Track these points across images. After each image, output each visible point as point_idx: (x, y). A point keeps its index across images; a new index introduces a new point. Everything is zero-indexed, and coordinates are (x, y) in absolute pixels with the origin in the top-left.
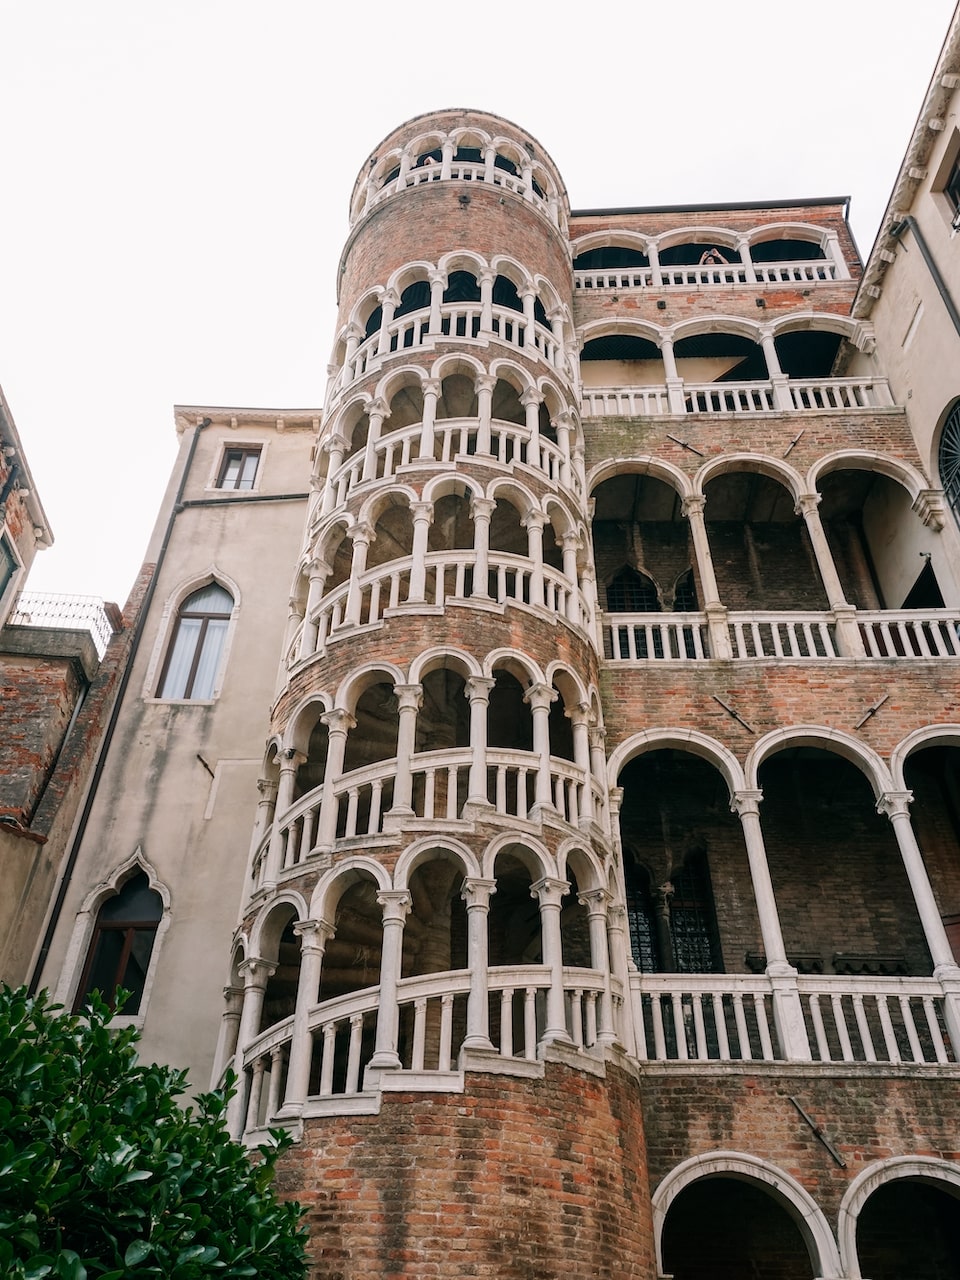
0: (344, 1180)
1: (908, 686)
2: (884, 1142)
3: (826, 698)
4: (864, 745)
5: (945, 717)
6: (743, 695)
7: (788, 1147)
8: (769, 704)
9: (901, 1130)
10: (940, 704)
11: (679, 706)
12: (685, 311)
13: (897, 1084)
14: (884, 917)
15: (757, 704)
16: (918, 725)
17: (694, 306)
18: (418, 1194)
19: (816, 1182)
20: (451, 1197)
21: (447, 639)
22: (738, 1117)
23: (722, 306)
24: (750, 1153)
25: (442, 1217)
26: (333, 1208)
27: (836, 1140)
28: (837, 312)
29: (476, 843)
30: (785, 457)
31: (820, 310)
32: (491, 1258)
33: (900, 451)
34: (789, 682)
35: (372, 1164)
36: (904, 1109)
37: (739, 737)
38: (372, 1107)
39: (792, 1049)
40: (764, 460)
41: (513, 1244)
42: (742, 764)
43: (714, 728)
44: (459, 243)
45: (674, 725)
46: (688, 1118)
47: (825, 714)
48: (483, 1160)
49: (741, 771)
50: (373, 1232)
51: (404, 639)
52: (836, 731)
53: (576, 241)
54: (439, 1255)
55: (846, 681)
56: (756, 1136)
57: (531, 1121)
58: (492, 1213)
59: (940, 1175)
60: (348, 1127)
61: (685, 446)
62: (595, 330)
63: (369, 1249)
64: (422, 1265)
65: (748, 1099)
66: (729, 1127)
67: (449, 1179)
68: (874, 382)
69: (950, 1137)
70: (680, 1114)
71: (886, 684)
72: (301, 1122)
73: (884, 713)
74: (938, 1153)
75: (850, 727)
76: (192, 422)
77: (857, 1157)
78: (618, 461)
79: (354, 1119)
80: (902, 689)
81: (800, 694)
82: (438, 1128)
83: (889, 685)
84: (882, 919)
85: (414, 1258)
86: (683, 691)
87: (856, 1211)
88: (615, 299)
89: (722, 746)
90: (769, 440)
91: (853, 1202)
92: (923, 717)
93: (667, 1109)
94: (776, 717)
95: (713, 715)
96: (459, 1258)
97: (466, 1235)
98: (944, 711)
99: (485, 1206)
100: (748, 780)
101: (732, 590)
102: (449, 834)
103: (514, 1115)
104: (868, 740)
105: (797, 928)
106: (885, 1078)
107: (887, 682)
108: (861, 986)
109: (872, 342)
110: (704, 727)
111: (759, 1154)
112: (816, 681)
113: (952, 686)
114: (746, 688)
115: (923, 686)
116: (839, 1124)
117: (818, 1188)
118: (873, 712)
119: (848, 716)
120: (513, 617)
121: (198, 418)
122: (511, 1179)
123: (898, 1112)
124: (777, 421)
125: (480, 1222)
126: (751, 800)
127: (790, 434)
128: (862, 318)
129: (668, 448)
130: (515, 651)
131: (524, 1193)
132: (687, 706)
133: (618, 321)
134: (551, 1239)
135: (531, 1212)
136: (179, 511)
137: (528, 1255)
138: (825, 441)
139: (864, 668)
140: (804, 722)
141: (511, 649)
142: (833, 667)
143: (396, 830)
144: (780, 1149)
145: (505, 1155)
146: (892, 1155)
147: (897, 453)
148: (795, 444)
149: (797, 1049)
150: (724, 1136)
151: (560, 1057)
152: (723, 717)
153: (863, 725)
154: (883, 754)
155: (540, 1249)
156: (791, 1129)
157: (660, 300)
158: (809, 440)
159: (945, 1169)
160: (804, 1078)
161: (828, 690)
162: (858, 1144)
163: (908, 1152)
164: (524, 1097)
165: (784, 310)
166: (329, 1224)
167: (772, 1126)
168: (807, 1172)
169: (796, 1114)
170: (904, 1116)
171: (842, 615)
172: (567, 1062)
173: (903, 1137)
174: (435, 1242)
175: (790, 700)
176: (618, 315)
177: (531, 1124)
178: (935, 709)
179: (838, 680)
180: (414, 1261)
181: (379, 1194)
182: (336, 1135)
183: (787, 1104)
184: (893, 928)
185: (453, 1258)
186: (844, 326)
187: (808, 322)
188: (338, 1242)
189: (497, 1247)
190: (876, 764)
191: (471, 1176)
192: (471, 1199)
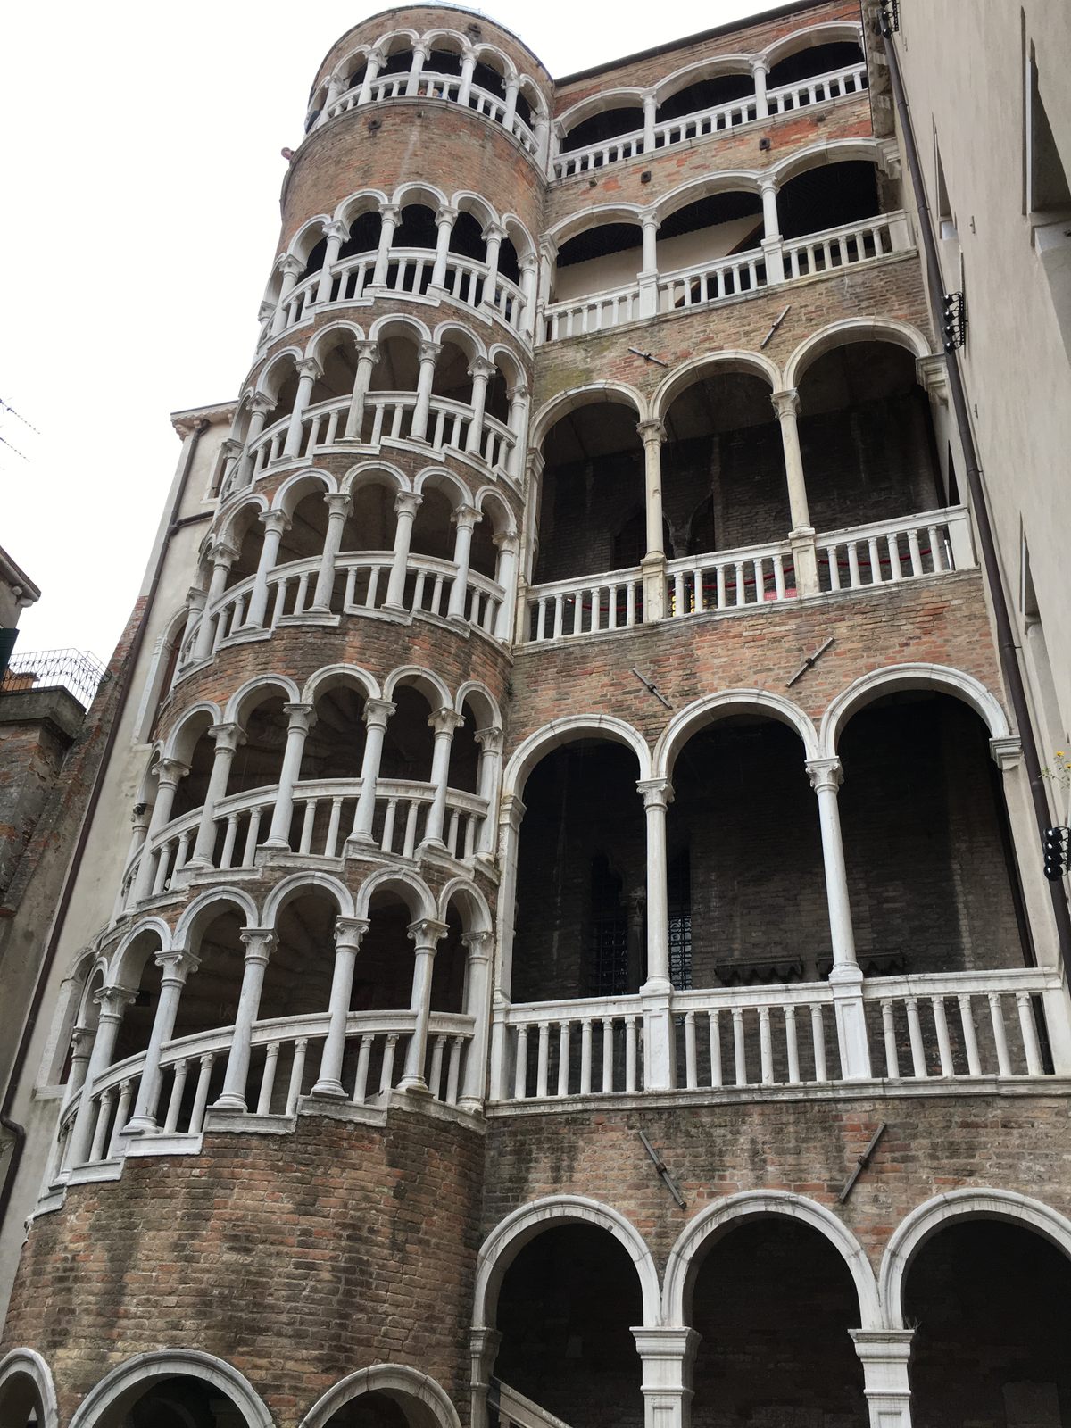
0: (83, 1244)
1: (860, 622)
2: (732, 1176)
3: (760, 653)
4: (794, 706)
5: (898, 656)
6: (667, 663)
7: (630, 1187)
8: (694, 671)
9: (753, 1162)
10: (896, 640)
11: (595, 688)
12: (672, 178)
13: (758, 1108)
14: (888, 902)
15: (681, 672)
16: (864, 671)
17: (684, 169)
18: (140, 1256)
19: (652, 1224)
20: (168, 1256)
21: (270, 666)
22: (581, 1157)
23: (718, 160)
24: (588, 1196)
25: (157, 1276)
26: (72, 1269)
27: (681, 1177)
28: (857, 134)
29: (259, 890)
30: (763, 347)
31: (836, 137)
32: (201, 1314)
33: (905, 311)
34: (721, 639)
35: (107, 1227)
36: (760, 1139)
37: (654, 716)
38: (114, 1174)
39: (651, 1077)
40: (738, 356)
41: (224, 1300)
42: (652, 748)
43: (629, 708)
44: (360, 182)
45: (585, 712)
46: (530, 1161)
47: (755, 673)
48: (208, 1220)
49: (649, 757)
50: (96, 1291)
51: (229, 672)
52: (764, 693)
53: (560, 118)
54: (149, 1312)
55: (787, 628)
56: (597, 1177)
57: (270, 1178)
58: (208, 1271)
59: (788, 1210)
60: (96, 1193)
61: (647, 358)
62: (568, 228)
63: (92, 1307)
64: (132, 1321)
65: (595, 1136)
66: (571, 1169)
67: (171, 1240)
68: (890, 220)
69: (806, 1167)
70: (523, 1157)
71: (835, 625)
72: (66, 1189)
73: (824, 662)
74: (789, 1186)
75: (782, 686)
76: (191, 428)
77: (700, 1195)
78: (569, 393)
79: (100, 1185)
80: (852, 628)
81: (730, 653)
82: (168, 1191)
83: (839, 624)
84: (885, 906)
85: (126, 1315)
86: (600, 669)
87: (689, 1253)
88: (593, 184)
89: (633, 729)
90: (747, 328)
91: (688, 1243)
92: (872, 660)
93: (511, 1153)
94: (699, 685)
95: (630, 693)
96: (167, 1314)
97: (178, 1292)
98: (898, 648)
99: (203, 1265)
100: (655, 767)
101: (757, 513)
102: (233, 884)
103: (251, 1174)
104: (799, 699)
105: (782, 926)
106: (746, 1103)
107: (836, 621)
108: (740, 999)
109: (897, 165)
110: (619, 709)
111: (597, 1196)
112: (751, 633)
113: (913, 614)
114: (671, 653)
115: (878, 619)
116: (686, 1161)
117: (654, 1230)
118: (811, 663)
119: (781, 672)
120: (351, 626)
121: (195, 423)
122: (235, 1238)
123: (753, 1142)
124: (759, 301)
125: (195, 1280)
126: (655, 790)
127: (773, 316)
128: (884, 136)
129: (629, 363)
130: (346, 665)
131: (247, 1251)
132: (603, 686)
133: (595, 210)
134: (271, 1295)
135: (252, 1269)
136: (173, 533)
137: (242, 1311)
138: (814, 315)
139: (812, 607)
140: (729, 687)
141: (342, 665)
142: (775, 612)
143: (185, 886)
144: (621, 1190)
145: (233, 1214)
146: (738, 1190)
147: (900, 313)
148: (777, 328)
149: (659, 1078)
150: (565, 1178)
151: (320, 1109)
152: (641, 693)
153: (797, 680)
154: (814, 714)
155: (255, 1304)
156: (635, 1167)
157: (645, 170)
158: (795, 318)
159: (794, 1203)
160: (657, 1109)
161: (765, 642)
162: (703, 1181)
163: (756, 1186)
164: (267, 1155)
165: (792, 147)
166: (66, 1284)
167: (615, 1165)
168: (644, 1213)
169: (643, 1151)
170: (760, 1146)
171: (798, 543)
172: (328, 1114)
173: (752, 1170)
174: (148, 1300)
175: (717, 661)
176: (594, 204)
177: (269, 1181)
178: (887, 648)
179: (778, 628)
180: (126, 1318)
181: (106, 1255)
182: (86, 1202)
183: (635, 1139)
184: (898, 915)
185: (162, 1315)
186: (865, 149)
187: (822, 155)
188: (69, 1301)
189: (209, 1304)
190: (806, 730)
191: (192, 1237)
192: (189, 1259)
